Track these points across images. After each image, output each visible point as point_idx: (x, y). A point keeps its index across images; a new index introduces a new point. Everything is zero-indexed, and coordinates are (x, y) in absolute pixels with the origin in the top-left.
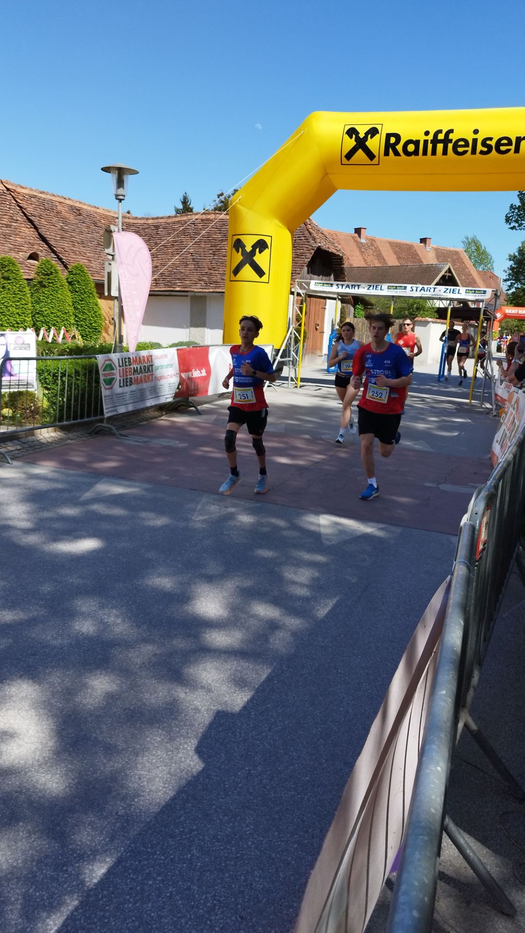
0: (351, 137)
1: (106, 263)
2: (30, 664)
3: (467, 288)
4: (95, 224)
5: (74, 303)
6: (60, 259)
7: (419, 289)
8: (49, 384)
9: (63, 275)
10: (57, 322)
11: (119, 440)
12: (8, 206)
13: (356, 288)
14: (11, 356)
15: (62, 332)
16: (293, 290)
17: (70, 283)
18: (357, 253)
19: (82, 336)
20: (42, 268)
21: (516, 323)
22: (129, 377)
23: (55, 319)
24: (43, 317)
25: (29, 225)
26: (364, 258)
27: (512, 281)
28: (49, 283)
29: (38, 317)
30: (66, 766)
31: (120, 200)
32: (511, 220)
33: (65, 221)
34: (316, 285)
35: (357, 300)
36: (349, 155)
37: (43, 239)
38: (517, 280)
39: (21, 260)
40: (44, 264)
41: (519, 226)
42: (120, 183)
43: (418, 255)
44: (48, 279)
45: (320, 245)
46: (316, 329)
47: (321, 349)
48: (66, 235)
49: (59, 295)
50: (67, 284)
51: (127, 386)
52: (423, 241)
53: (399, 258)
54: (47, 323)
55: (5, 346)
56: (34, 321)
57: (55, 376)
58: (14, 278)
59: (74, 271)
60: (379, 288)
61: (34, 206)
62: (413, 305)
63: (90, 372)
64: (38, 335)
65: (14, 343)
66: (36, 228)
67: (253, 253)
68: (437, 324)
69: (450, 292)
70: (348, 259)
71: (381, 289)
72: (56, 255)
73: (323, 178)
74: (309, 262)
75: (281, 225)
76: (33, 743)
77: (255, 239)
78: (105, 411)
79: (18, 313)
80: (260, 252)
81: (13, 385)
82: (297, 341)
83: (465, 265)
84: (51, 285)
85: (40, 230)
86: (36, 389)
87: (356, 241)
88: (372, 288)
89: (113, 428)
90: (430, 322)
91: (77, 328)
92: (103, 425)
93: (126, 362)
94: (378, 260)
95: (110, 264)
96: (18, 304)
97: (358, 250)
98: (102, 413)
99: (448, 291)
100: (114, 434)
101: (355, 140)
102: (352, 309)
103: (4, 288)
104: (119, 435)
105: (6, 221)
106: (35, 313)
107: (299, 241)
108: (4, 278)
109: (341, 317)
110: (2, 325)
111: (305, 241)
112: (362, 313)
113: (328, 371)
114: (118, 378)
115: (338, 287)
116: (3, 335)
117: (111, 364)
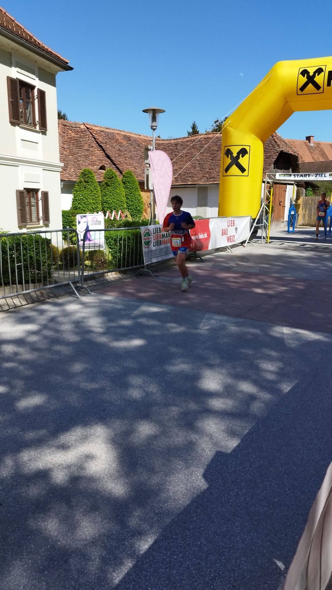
0: (304, 76)
1: (146, 169)
2: (102, 416)
4: (139, 145)
5: (126, 195)
6: (118, 168)
8: (112, 246)
9: (120, 178)
10: (116, 207)
11: (154, 279)
12: (88, 138)
13: (307, 176)
14: (90, 229)
15: (119, 213)
16: (264, 180)
17: (124, 183)
18: (308, 153)
19: (131, 216)
20: (107, 175)
22: (159, 240)
23: (115, 205)
24: (108, 204)
25: (100, 149)
26: (313, 157)
28: (112, 183)
29: (105, 205)
30: (124, 480)
31: (154, 130)
33: (121, 144)
34: (279, 176)
35: (308, 185)
36: (302, 89)
37: (108, 156)
39: (95, 170)
40: (108, 172)
42: (154, 119)
44: (111, 181)
45: (282, 149)
46: (280, 205)
47: (283, 218)
48: (121, 153)
49: (117, 191)
50: (122, 183)
51: (158, 245)
54: (110, 208)
55: (86, 223)
56: (103, 207)
57: (115, 240)
58: (92, 182)
59: (126, 175)
61: (103, 137)
63: (137, 237)
64: (105, 216)
65: (92, 221)
66: (104, 150)
67: (238, 157)
70: (302, 157)
71: (325, 176)
72: (115, 166)
73: (284, 105)
74: (275, 161)
75: (256, 138)
76: (104, 464)
77: (239, 148)
78: (145, 261)
79: (93, 203)
80: (243, 157)
81: (91, 247)
82: (267, 213)
84: (113, 184)
85: (106, 152)
86: (105, 249)
87: (307, 146)
88: (318, 176)
91: (128, 210)
92: (144, 270)
93: (158, 231)
94: (322, 157)
95: (148, 170)
96: (94, 197)
97: (308, 151)
98: (143, 263)
100: (151, 276)
101: (307, 78)
102: (304, 190)
103: (85, 188)
104: (153, 276)
105: (86, 147)
106: (103, 202)
107: (269, 148)
108: (85, 182)
109: (297, 196)
110: (84, 211)
111: (272, 147)
112: (311, 193)
113: (288, 232)
114: (153, 241)
115: (295, 177)
116: (85, 216)
117: (148, 232)
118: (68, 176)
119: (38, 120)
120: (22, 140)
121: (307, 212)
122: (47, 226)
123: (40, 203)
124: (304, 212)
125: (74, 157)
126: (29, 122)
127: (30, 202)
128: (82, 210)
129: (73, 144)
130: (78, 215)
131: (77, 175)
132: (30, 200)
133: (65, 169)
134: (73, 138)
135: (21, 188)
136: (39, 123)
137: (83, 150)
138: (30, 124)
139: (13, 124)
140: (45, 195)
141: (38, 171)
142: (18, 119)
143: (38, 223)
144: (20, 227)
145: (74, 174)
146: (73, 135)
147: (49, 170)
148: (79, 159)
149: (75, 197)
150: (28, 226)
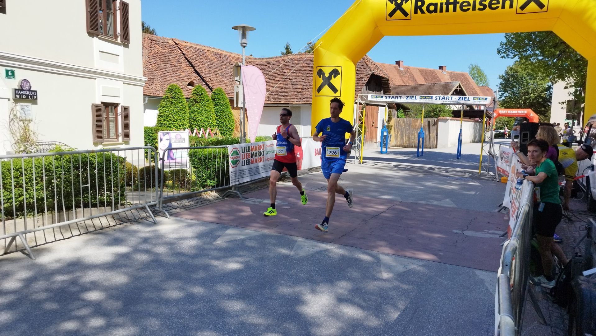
0: (392, 3)
1: (235, 86)
3: (474, 97)
4: (230, 63)
5: (216, 112)
6: (208, 85)
7: (441, 98)
8: (196, 165)
10: (205, 125)
11: (242, 201)
12: (176, 54)
13: (399, 98)
14: (173, 147)
15: (208, 131)
16: (356, 101)
17: (214, 100)
18: (398, 77)
19: (221, 133)
20: (196, 91)
21: (506, 119)
22: (248, 159)
23: (204, 122)
24: (197, 121)
25: (188, 64)
26: (402, 80)
27: (502, 92)
28: (200, 100)
29: (193, 122)
31: (244, 47)
32: (501, 52)
33: (211, 62)
34: (371, 97)
35: (399, 107)
36: (391, 14)
37: (197, 73)
38: (505, 91)
39: (183, 86)
40: (197, 88)
41: (507, 56)
42: (244, 36)
43: (438, 77)
44: (200, 98)
45: (373, 72)
46: (373, 126)
47: (376, 138)
48: (212, 70)
49: (206, 108)
50: (211, 100)
51: (247, 165)
52: (441, 68)
53: (425, 79)
54: (198, 125)
55: (169, 140)
56: (190, 124)
57: (200, 159)
58: (179, 98)
59: (216, 92)
60: (414, 98)
61: (192, 53)
62: (436, 109)
63: (224, 156)
64: (192, 133)
65: (175, 138)
66: (193, 66)
67: (330, 78)
68: (453, 121)
69: (462, 100)
70: (392, 80)
71: (415, 99)
72: (205, 82)
73: (374, 29)
74: (367, 83)
75: (348, 59)
77: (331, 69)
78: (230, 182)
80: (335, 77)
81: (172, 166)
82: (360, 133)
83: (470, 83)
84: (201, 101)
85: (195, 68)
86: (189, 168)
87: (397, 70)
88: (409, 98)
89: (238, 193)
90: (448, 119)
91: (218, 128)
92: (232, 191)
93: (246, 149)
94: (412, 81)
95: (238, 87)
96: (180, 114)
97: (398, 75)
98: (229, 184)
99: (461, 99)
100: (239, 197)
101: (395, 5)
102: (396, 112)
103: (172, 103)
104: (242, 198)
106: (191, 119)
107: (360, 70)
108: (172, 98)
109: (389, 118)
110: (170, 127)
111: (364, 69)
112: (403, 114)
113: (381, 152)
114: (241, 160)
115: (387, 98)
116: (168, 133)
117: (237, 151)
118: (154, 91)
119: (120, 32)
120: (100, 51)
121: (399, 133)
122: (127, 143)
123: (120, 118)
124: (396, 133)
125: (161, 72)
126: (110, 33)
127: (108, 118)
128: (168, 126)
129: (160, 59)
130: (160, 132)
131: (164, 91)
132: (108, 115)
133: (149, 83)
134: (160, 53)
135: (98, 102)
136: (120, 35)
137: (171, 65)
138: (110, 35)
139: (91, 34)
140: (126, 110)
141: (119, 85)
142: (97, 30)
143: (116, 139)
144: (95, 144)
145: (161, 89)
146: (160, 49)
147: (131, 84)
148: (166, 75)
149: (160, 113)
150: (105, 143)
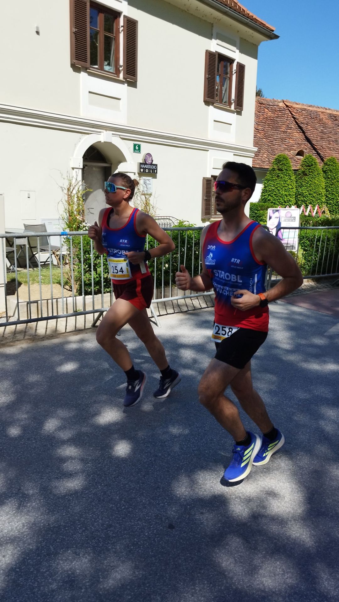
5: (326, 186)
6: (319, 154)
8: (306, 247)
9: (320, 166)
10: (313, 201)
12: (286, 118)
14: (282, 226)
15: (316, 208)
17: (324, 172)
19: (330, 212)
20: (306, 161)
23: (312, 198)
24: (304, 197)
25: (299, 130)
28: (310, 172)
29: (300, 197)
33: (325, 125)
37: (308, 140)
39: (292, 156)
40: (307, 158)
44: (309, 169)
49: (316, 181)
50: (322, 172)
54: (304, 201)
55: (278, 218)
56: (296, 200)
57: (311, 240)
58: (286, 170)
59: (328, 162)
61: (304, 116)
64: (299, 210)
65: (285, 216)
66: (304, 132)
72: (316, 151)
79: (286, 195)
85: (306, 134)
86: (297, 250)
91: (327, 205)
96: (287, 188)
103: (278, 176)
105: (283, 129)
106: (297, 195)
108: (279, 170)
110: (275, 204)
116: (277, 211)
118: (260, 162)
119: (234, 99)
120: (215, 121)
125: (269, 140)
126: (224, 100)
128: (272, 202)
129: (269, 125)
130: (270, 209)
131: (270, 162)
133: (257, 154)
134: (269, 118)
135: (209, 176)
136: (234, 102)
137: (280, 132)
138: (225, 103)
139: (207, 103)
141: (229, 156)
142: (213, 98)
144: (204, 220)
145: (267, 160)
146: (270, 114)
147: (241, 156)
148: (274, 143)
149: (265, 187)
150: (212, 219)
